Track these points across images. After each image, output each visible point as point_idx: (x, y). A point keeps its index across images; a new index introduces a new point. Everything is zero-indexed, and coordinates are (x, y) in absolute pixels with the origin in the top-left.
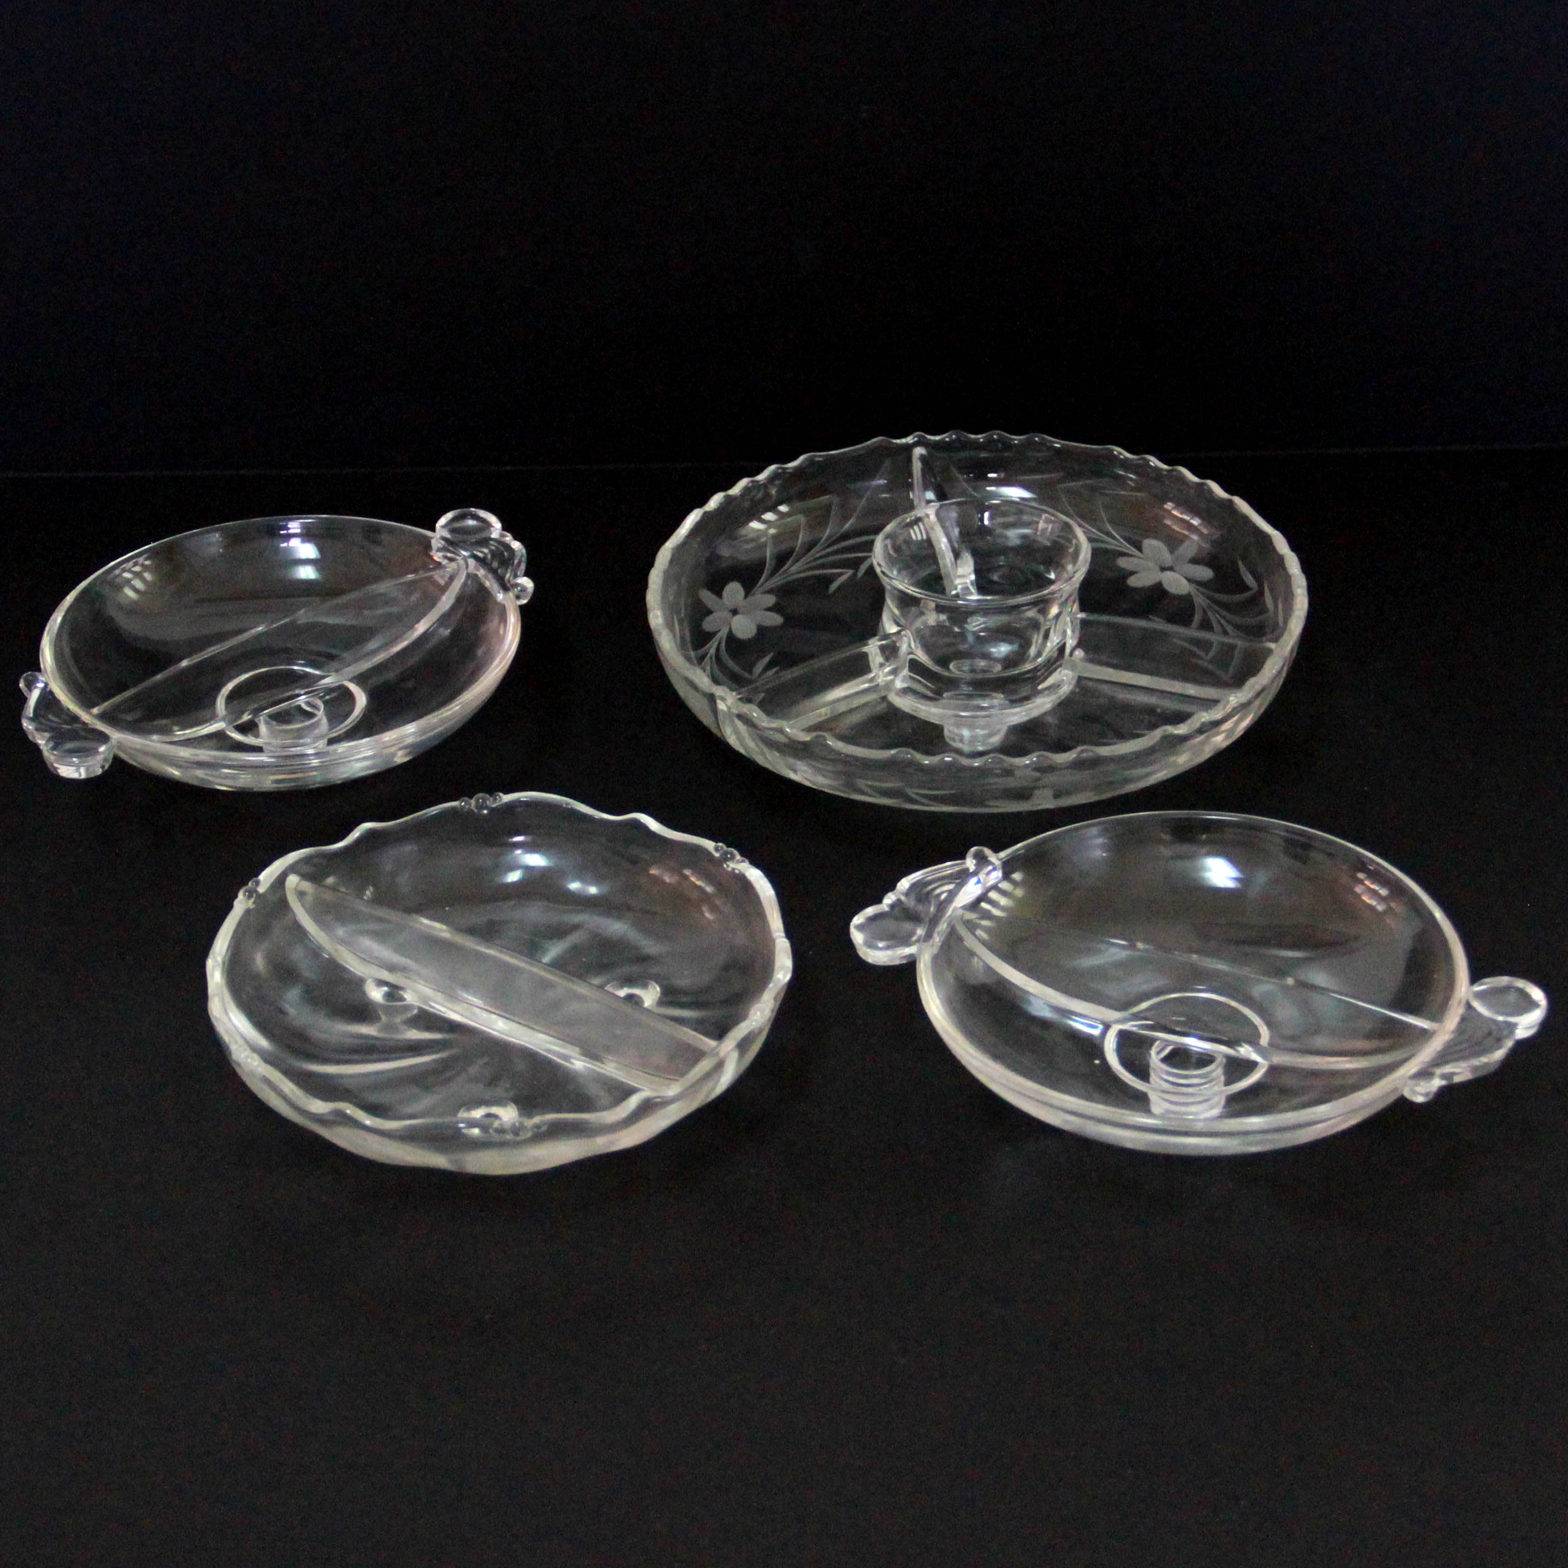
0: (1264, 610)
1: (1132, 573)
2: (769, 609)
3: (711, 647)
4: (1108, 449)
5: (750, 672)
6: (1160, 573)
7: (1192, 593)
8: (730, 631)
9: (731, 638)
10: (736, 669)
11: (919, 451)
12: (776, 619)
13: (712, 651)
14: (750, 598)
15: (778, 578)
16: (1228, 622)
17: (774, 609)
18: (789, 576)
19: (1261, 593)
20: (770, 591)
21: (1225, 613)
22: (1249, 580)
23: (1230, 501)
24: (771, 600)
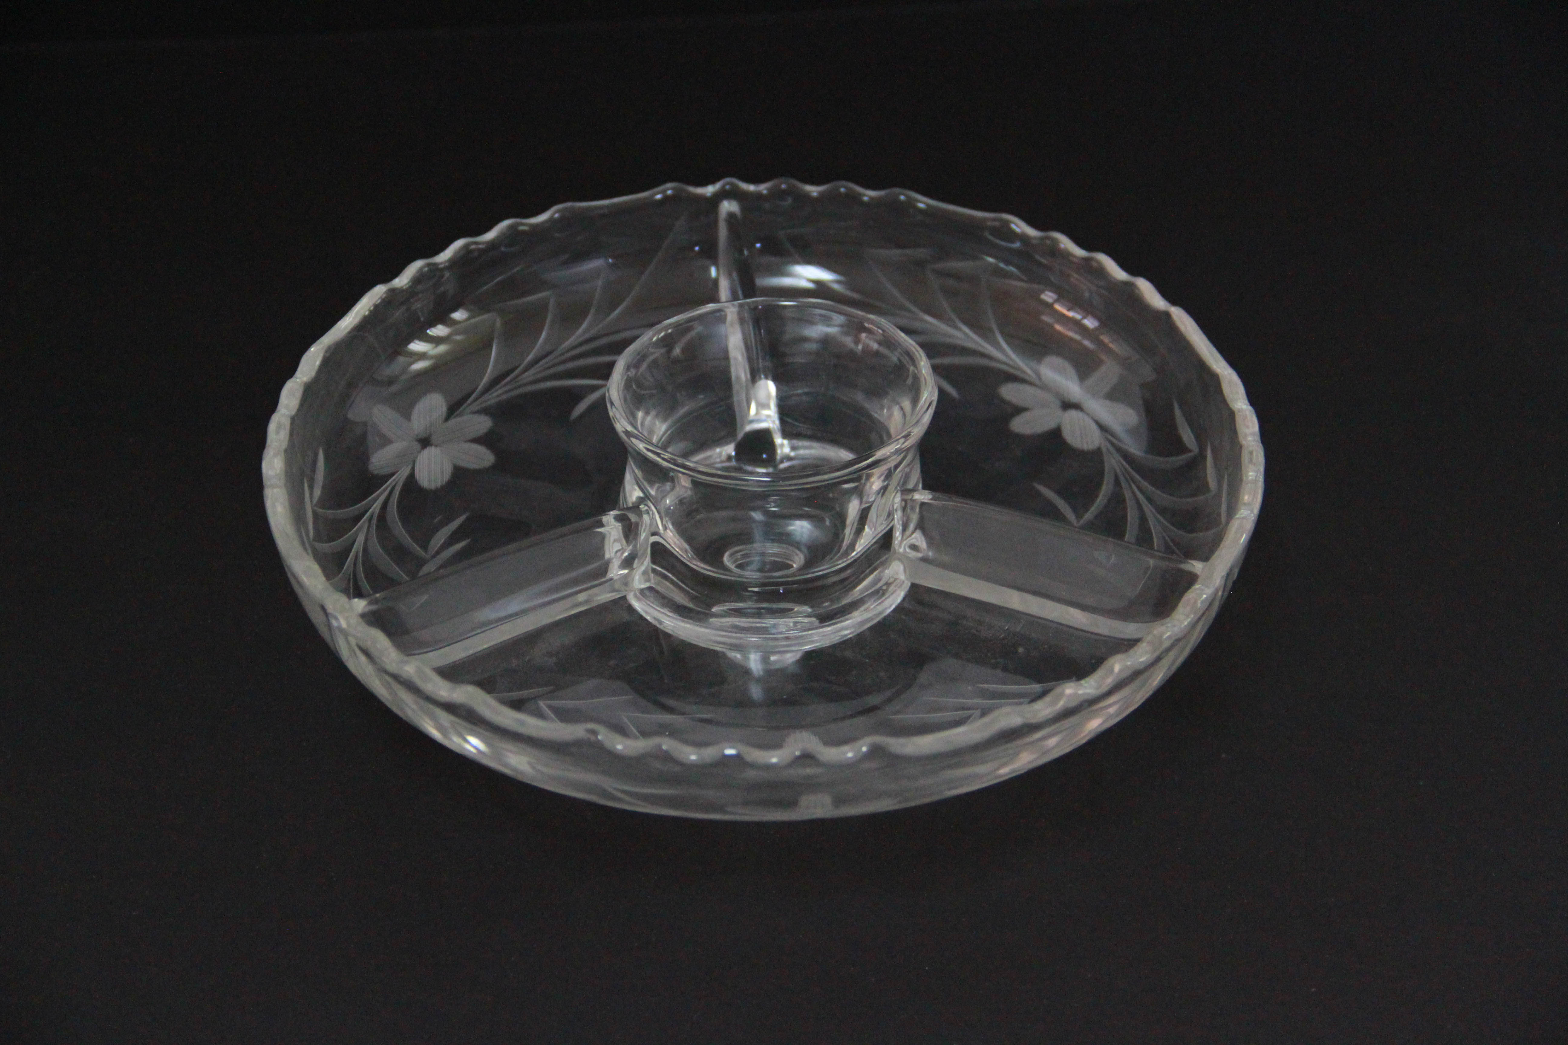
0: (1204, 488)
1: (1019, 410)
2: (476, 440)
3: (375, 500)
4: (1001, 220)
5: (425, 547)
6: (1059, 412)
7: (1104, 450)
8: (412, 476)
9: (411, 484)
10: (407, 540)
11: (728, 207)
12: (483, 458)
13: (376, 507)
14: (453, 422)
15: (500, 392)
16: (1150, 500)
17: (482, 440)
18: (519, 387)
19: (1202, 456)
20: (485, 411)
21: (1145, 484)
22: (1187, 436)
23: (1167, 315)
24: (483, 424)
